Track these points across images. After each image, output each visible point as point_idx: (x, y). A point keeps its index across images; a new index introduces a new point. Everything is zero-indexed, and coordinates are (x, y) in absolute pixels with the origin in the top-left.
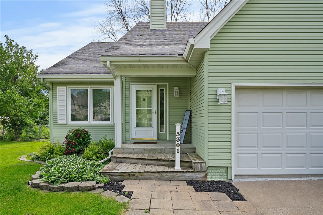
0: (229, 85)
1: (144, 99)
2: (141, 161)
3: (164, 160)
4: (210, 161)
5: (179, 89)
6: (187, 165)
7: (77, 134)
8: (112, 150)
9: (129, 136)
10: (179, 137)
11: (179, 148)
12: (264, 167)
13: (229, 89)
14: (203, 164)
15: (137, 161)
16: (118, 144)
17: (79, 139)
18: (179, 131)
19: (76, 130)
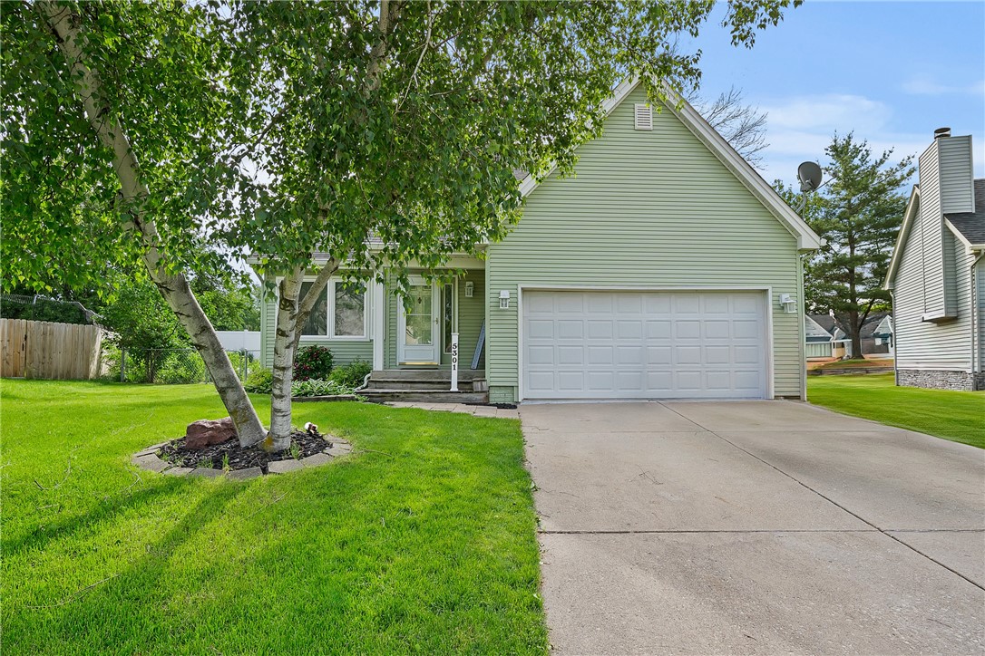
0: (515, 287)
1: (420, 300)
2: (409, 385)
3: (439, 383)
4: (492, 379)
5: (474, 284)
6: (467, 387)
7: (312, 353)
8: (369, 375)
9: (396, 359)
10: (457, 349)
11: (456, 364)
12: (561, 389)
13: (515, 291)
14: (483, 383)
15: (405, 385)
16: (378, 365)
17: (316, 361)
18: (457, 342)
19: (312, 347)
